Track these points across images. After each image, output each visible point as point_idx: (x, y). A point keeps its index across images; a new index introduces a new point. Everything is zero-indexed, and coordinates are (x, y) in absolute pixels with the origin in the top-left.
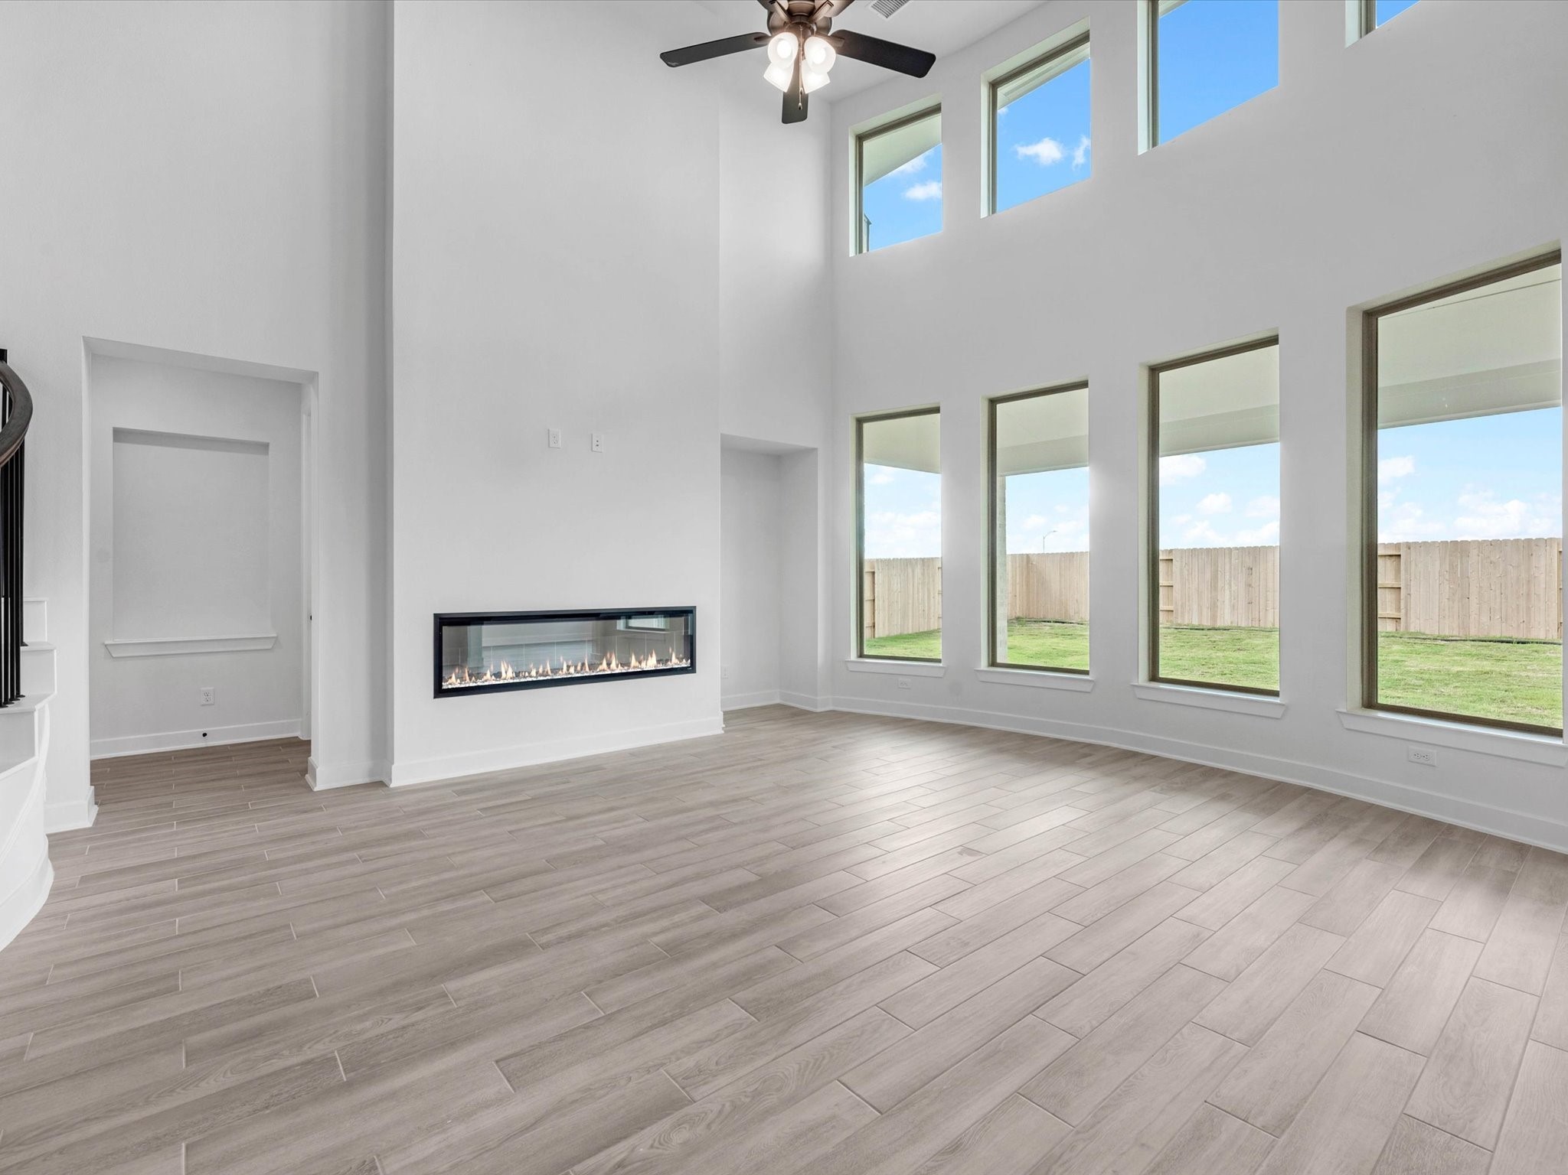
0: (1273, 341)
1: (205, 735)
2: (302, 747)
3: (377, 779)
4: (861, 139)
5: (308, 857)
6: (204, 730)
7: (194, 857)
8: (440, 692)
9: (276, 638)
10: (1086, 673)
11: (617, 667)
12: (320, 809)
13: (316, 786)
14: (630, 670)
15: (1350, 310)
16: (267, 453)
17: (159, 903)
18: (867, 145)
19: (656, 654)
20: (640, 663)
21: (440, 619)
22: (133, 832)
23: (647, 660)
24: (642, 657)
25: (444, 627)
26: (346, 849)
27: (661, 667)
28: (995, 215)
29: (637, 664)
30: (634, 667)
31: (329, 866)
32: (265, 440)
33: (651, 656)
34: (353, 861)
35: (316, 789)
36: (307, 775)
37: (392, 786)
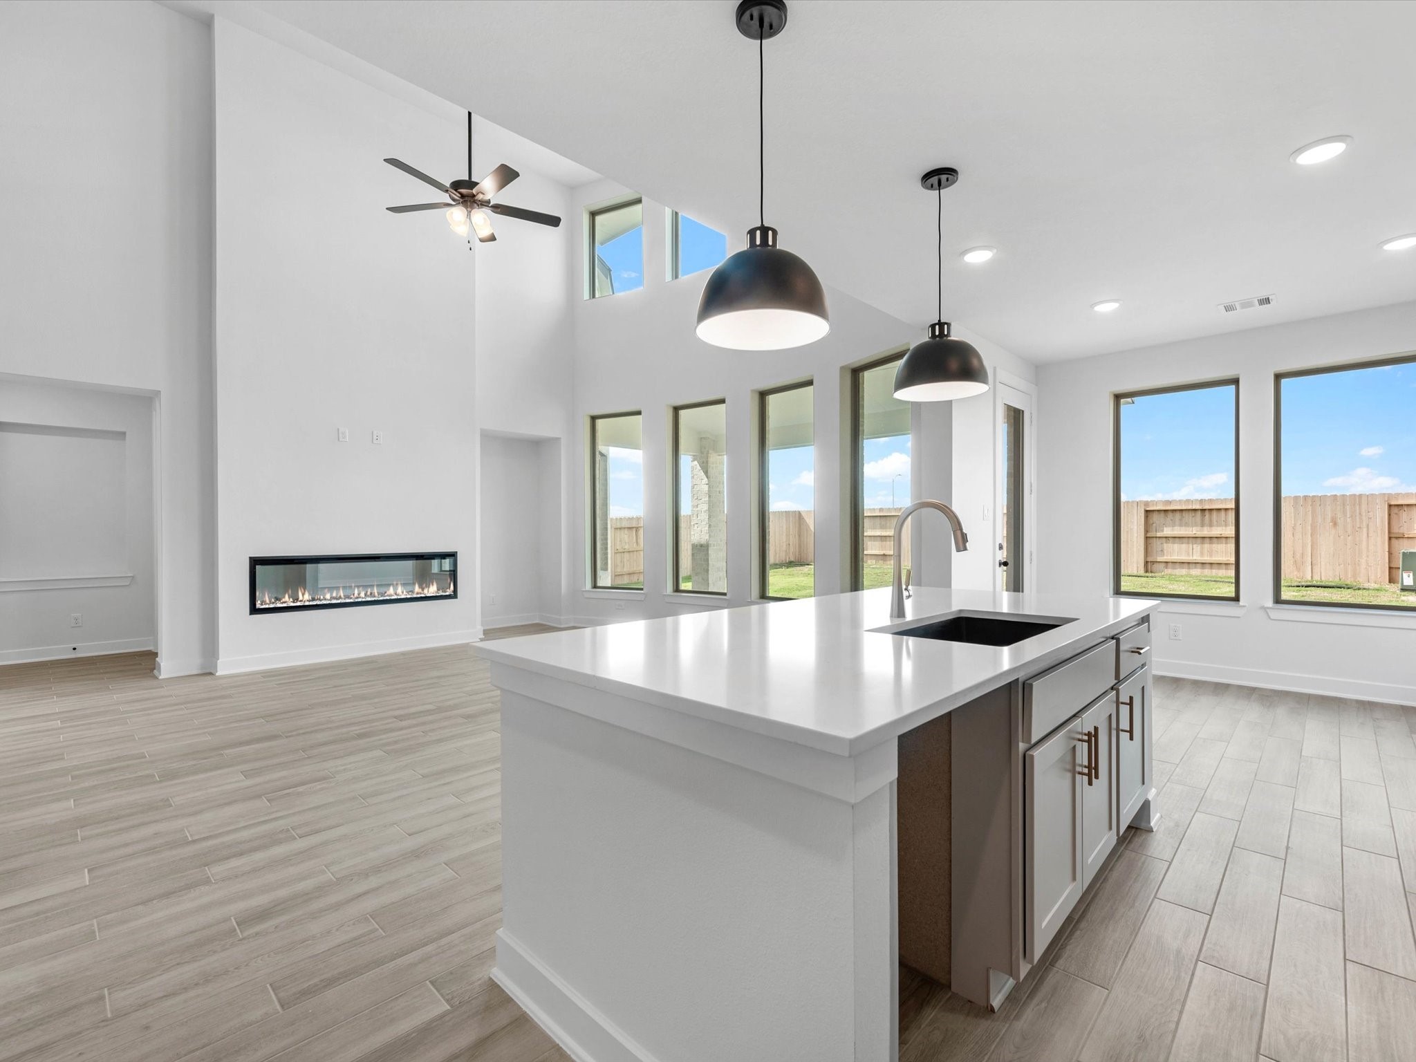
0: (810, 383)
1: (74, 649)
2: (153, 655)
3: (208, 671)
4: (593, 214)
5: (150, 709)
6: (74, 646)
7: (71, 711)
8: (254, 610)
9: (133, 577)
10: (725, 594)
11: (403, 592)
12: (163, 687)
13: (160, 675)
14: (415, 596)
15: (842, 368)
16: (124, 439)
17: (48, 730)
18: (599, 219)
19: (437, 585)
20: (423, 590)
21: (254, 560)
22: (28, 701)
23: (429, 587)
24: (424, 585)
25: (257, 566)
26: (177, 704)
27: (441, 593)
28: (678, 280)
29: (420, 590)
30: (417, 594)
31: (164, 712)
32: (123, 430)
33: (433, 585)
34: (182, 709)
35: (160, 678)
36: (155, 671)
37: (217, 674)
